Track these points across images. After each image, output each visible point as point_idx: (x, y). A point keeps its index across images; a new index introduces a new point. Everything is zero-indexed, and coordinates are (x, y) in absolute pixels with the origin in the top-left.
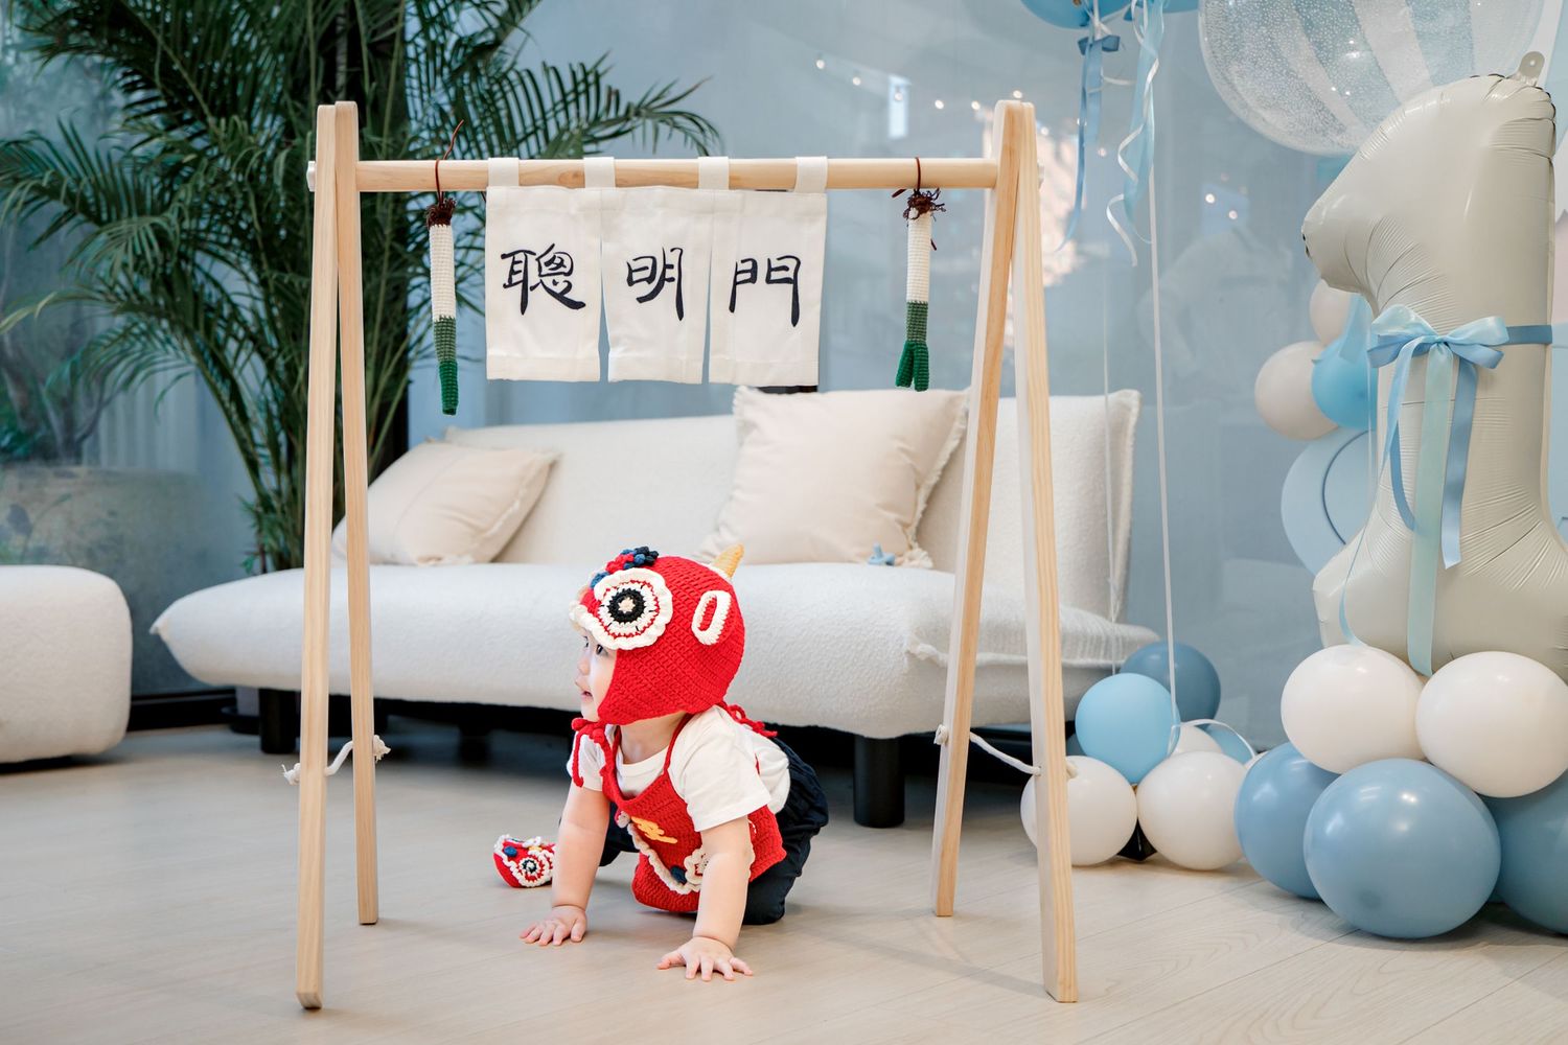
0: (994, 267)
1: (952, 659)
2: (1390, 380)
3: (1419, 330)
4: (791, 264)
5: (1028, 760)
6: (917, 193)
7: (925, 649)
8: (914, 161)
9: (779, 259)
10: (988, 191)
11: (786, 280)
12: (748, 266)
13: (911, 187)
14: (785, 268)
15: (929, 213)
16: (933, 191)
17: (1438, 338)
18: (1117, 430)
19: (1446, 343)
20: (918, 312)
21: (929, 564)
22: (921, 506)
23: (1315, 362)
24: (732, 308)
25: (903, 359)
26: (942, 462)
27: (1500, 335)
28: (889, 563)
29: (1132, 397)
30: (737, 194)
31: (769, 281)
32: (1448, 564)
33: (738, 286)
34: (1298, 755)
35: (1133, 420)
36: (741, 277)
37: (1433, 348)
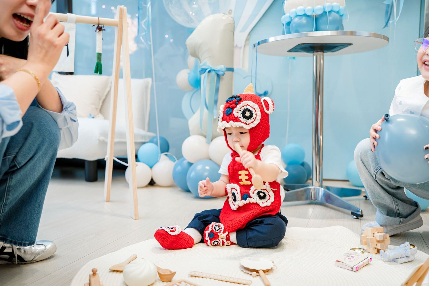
0: (118, 46)
1: (109, 141)
2: (204, 77)
3: (209, 67)
5: (127, 163)
6: (98, 26)
7: (102, 138)
8: (98, 18)
10: (116, 27)
13: (97, 24)
15: (101, 31)
16: (102, 26)
17: (212, 69)
18: (146, 87)
19: (214, 70)
20: (99, 55)
21: (103, 118)
22: (101, 104)
23: (188, 73)
25: (96, 67)
26: (106, 94)
27: (224, 69)
28: (93, 118)
29: (149, 80)
34: (185, 160)
35: (150, 85)
37: (212, 71)
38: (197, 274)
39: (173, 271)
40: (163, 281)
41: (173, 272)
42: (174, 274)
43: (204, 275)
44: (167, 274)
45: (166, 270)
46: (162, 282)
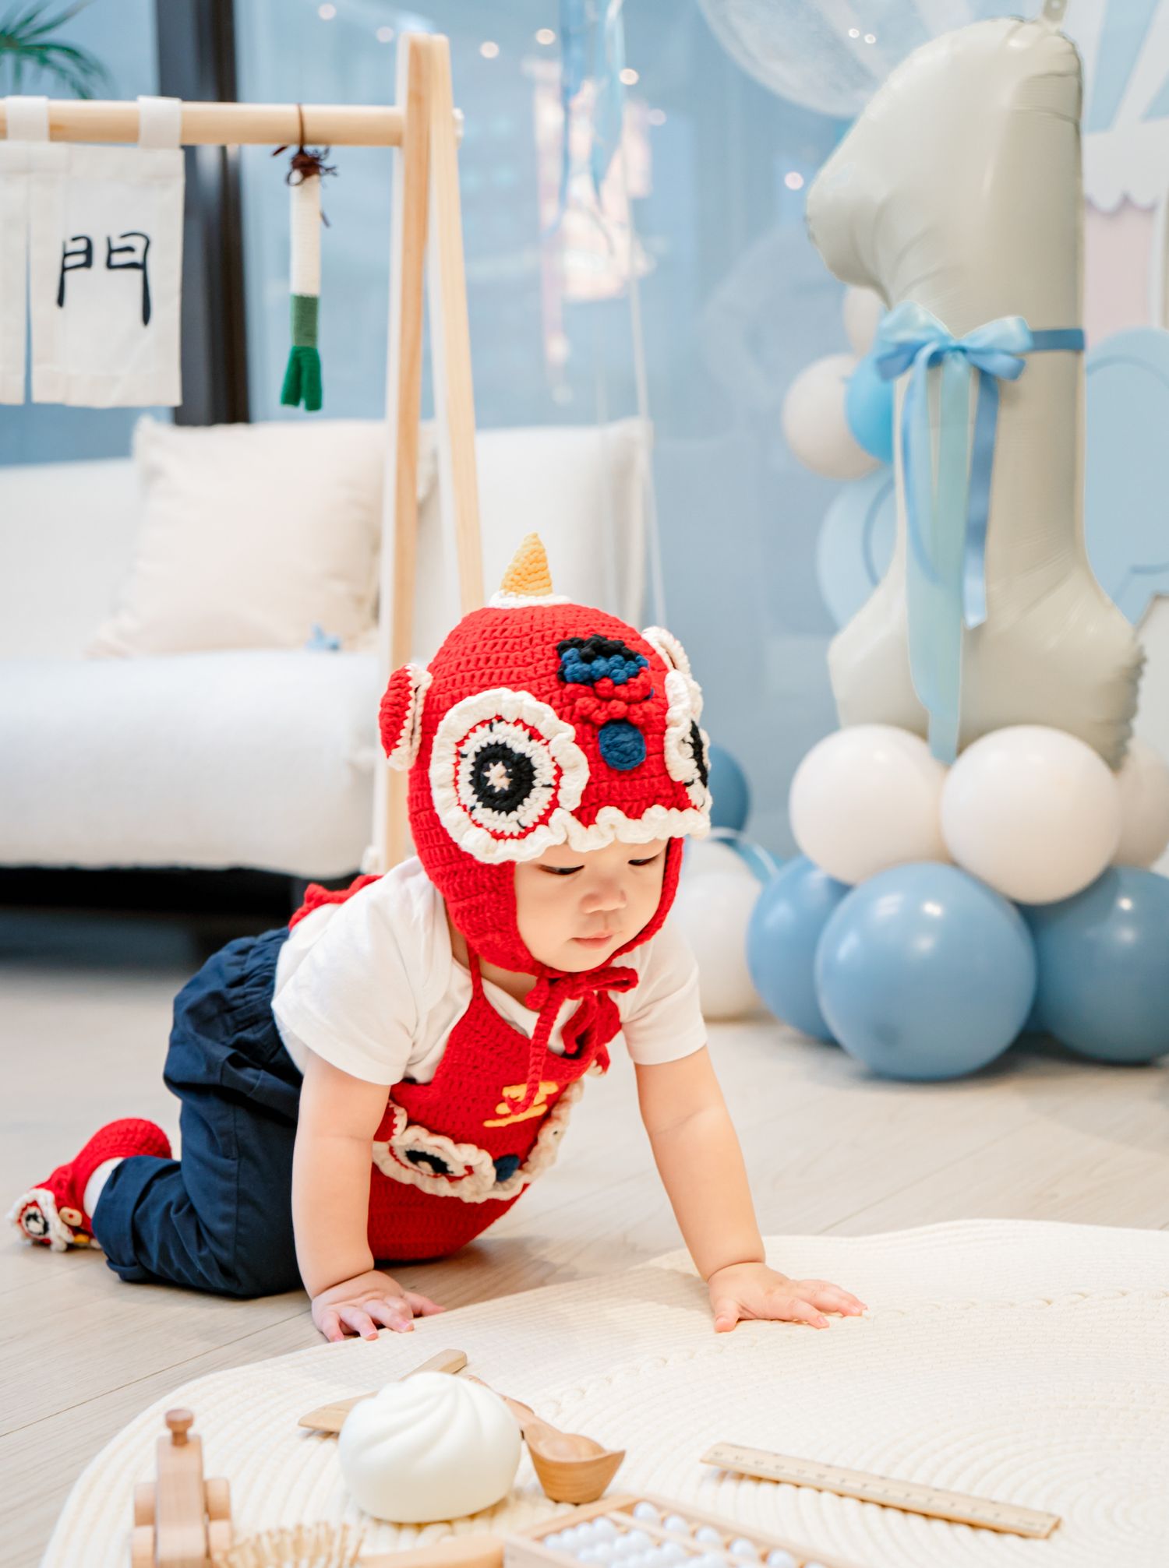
0: (406, 249)
2: (905, 395)
3: (932, 334)
4: (138, 243)
6: (301, 152)
8: (295, 107)
9: (124, 236)
10: (396, 149)
11: (133, 265)
12: (81, 245)
13: (295, 143)
14: (130, 249)
15: (315, 178)
16: (321, 148)
17: (953, 343)
19: (963, 350)
20: (307, 308)
23: (845, 380)
24: (61, 301)
25: (289, 370)
27: (1021, 341)
28: (334, 648)
30: (60, 149)
31: (110, 266)
32: (973, 620)
33: (69, 274)
34: (812, 866)
36: (71, 261)
37: (949, 356)
38: (749, 1465)
39: (611, 1446)
40: (557, 1496)
41: (608, 1454)
42: (616, 1459)
43: (788, 1472)
44: (573, 1459)
45: (574, 1439)
46: (551, 1503)
